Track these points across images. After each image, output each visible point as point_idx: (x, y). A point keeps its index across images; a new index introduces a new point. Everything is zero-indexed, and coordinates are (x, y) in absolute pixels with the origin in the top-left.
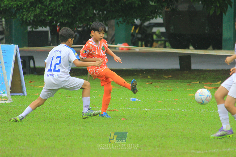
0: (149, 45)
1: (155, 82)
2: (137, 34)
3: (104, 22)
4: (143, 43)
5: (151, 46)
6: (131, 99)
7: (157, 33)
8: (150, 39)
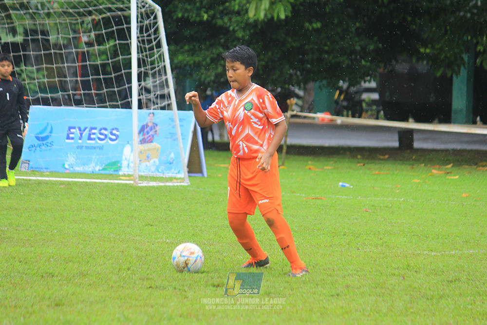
0: (357, 115)
1: (368, 163)
2: (342, 101)
3: (302, 85)
4: (350, 113)
5: (360, 117)
6: (341, 184)
7: (367, 100)
8: (358, 108)
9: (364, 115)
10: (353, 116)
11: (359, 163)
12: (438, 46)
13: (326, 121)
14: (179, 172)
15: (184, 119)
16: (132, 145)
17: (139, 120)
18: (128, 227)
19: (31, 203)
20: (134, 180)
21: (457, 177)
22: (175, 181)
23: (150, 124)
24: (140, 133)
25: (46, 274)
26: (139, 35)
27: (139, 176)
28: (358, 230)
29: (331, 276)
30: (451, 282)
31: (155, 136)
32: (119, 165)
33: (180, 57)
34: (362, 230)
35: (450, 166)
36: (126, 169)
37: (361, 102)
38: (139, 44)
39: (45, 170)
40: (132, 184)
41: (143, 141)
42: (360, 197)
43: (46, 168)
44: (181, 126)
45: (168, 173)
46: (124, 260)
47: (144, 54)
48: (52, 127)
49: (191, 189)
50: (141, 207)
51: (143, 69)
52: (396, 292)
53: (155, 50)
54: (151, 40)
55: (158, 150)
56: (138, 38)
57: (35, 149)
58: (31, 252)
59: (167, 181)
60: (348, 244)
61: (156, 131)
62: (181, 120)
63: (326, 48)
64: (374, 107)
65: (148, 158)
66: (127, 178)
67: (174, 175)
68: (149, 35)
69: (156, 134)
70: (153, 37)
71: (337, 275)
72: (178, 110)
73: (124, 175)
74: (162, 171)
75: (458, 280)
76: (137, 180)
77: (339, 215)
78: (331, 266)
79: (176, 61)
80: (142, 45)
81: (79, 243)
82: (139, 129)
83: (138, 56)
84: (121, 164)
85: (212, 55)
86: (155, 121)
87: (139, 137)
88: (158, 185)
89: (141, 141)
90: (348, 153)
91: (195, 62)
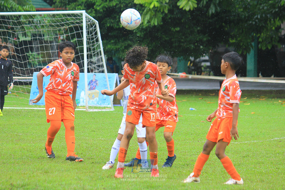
0: (199, 74)
1: (204, 98)
2: (192, 66)
4: (196, 72)
5: (201, 75)
6: (190, 108)
7: (204, 66)
8: (200, 70)
9: (203, 73)
10: (197, 74)
11: (200, 98)
12: (239, 39)
13: (183, 77)
14: (109, 104)
15: (111, 77)
16: (85, 91)
17: (88, 78)
18: (83, 132)
19: (34, 121)
20: (86, 109)
21: (249, 104)
22: (107, 108)
23: (94, 80)
24: (89, 85)
25: (40, 157)
26: (87, 35)
27: (88, 106)
28: (199, 132)
29: (184, 155)
30: (245, 157)
31: (97, 86)
32: (79, 101)
33: (109, 46)
34: (200, 132)
35: (246, 98)
36: (82, 103)
37: (201, 67)
38: (87, 40)
39: (41, 104)
40: (85, 111)
41: (90, 89)
42: (200, 115)
43: (42, 103)
44: (109, 81)
45: (103, 105)
46: (80, 149)
47: (90, 45)
48: (44, 82)
49: (115, 112)
50: (89, 122)
51: (89, 53)
52: (217, 163)
53: (95, 43)
54: (93, 38)
55: (98, 93)
56: (87, 37)
57: (36, 94)
58: (33, 146)
59: (103, 109)
60: (193, 139)
61: (97, 83)
62: (109, 78)
63: (182, 40)
64: (208, 69)
65: (93, 98)
66: (83, 108)
67: (106, 105)
68: (93, 36)
69: (97, 85)
70: (94, 36)
71: (187, 155)
72: (108, 73)
73: (81, 106)
74: (100, 104)
75: (248, 156)
76: (87, 109)
77: (189, 124)
78: (184, 150)
79: (107, 48)
80: (89, 41)
81: (57, 141)
82: (88, 83)
83: (87, 46)
84: (80, 101)
85: (125, 45)
86: (96, 79)
87: (88, 87)
88: (98, 111)
89: (89, 89)
90: (195, 93)
91: (116, 48)
